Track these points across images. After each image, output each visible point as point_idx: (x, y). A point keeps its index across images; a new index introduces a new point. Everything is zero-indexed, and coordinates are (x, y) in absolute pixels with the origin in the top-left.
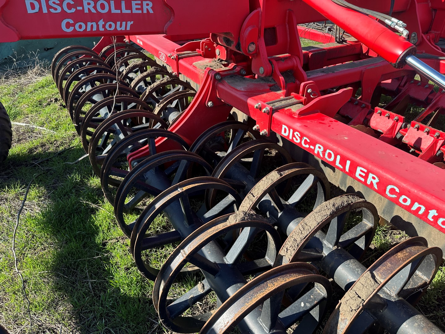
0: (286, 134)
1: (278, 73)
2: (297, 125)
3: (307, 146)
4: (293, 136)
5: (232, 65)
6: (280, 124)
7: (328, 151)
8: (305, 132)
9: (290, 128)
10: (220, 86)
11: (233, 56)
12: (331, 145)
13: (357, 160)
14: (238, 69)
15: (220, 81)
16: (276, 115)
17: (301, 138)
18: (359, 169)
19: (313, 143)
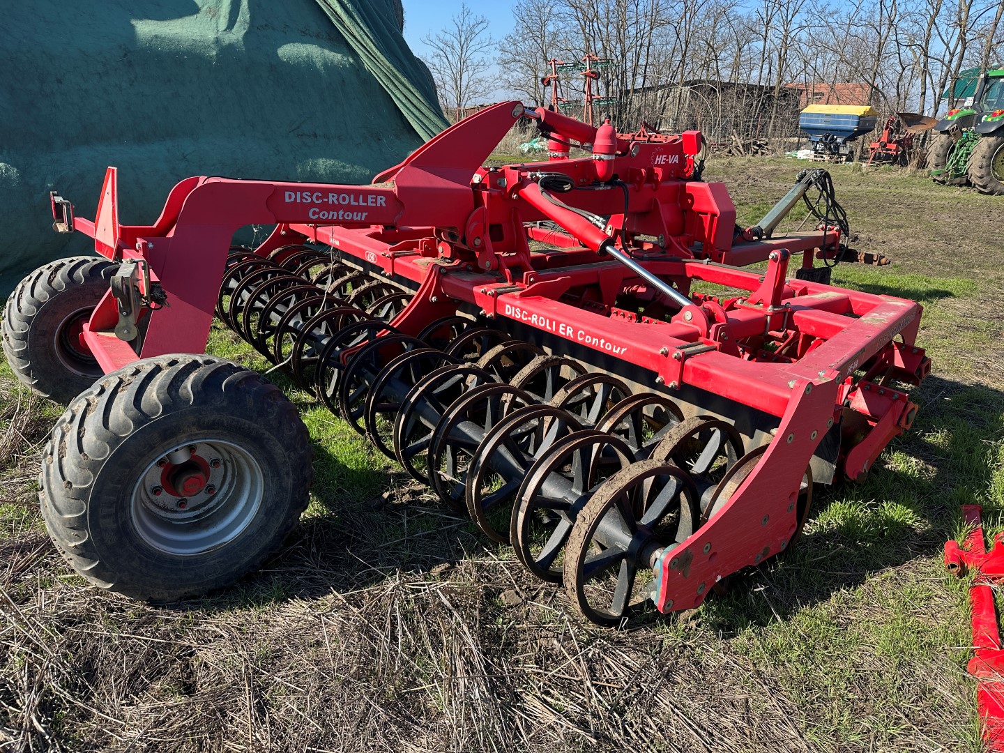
0: (509, 313)
1: (504, 266)
2: (518, 303)
3: (526, 319)
4: (515, 313)
5: (457, 262)
6: (503, 304)
7: (541, 318)
8: (523, 306)
9: (511, 306)
10: (446, 280)
11: (458, 254)
12: (542, 313)
13: (559, 319)
14: (464, 264)
15: (446, 275)
16: (500, 298)
17: (521, 313)
18: (561, 325)
19: (530, 315)
